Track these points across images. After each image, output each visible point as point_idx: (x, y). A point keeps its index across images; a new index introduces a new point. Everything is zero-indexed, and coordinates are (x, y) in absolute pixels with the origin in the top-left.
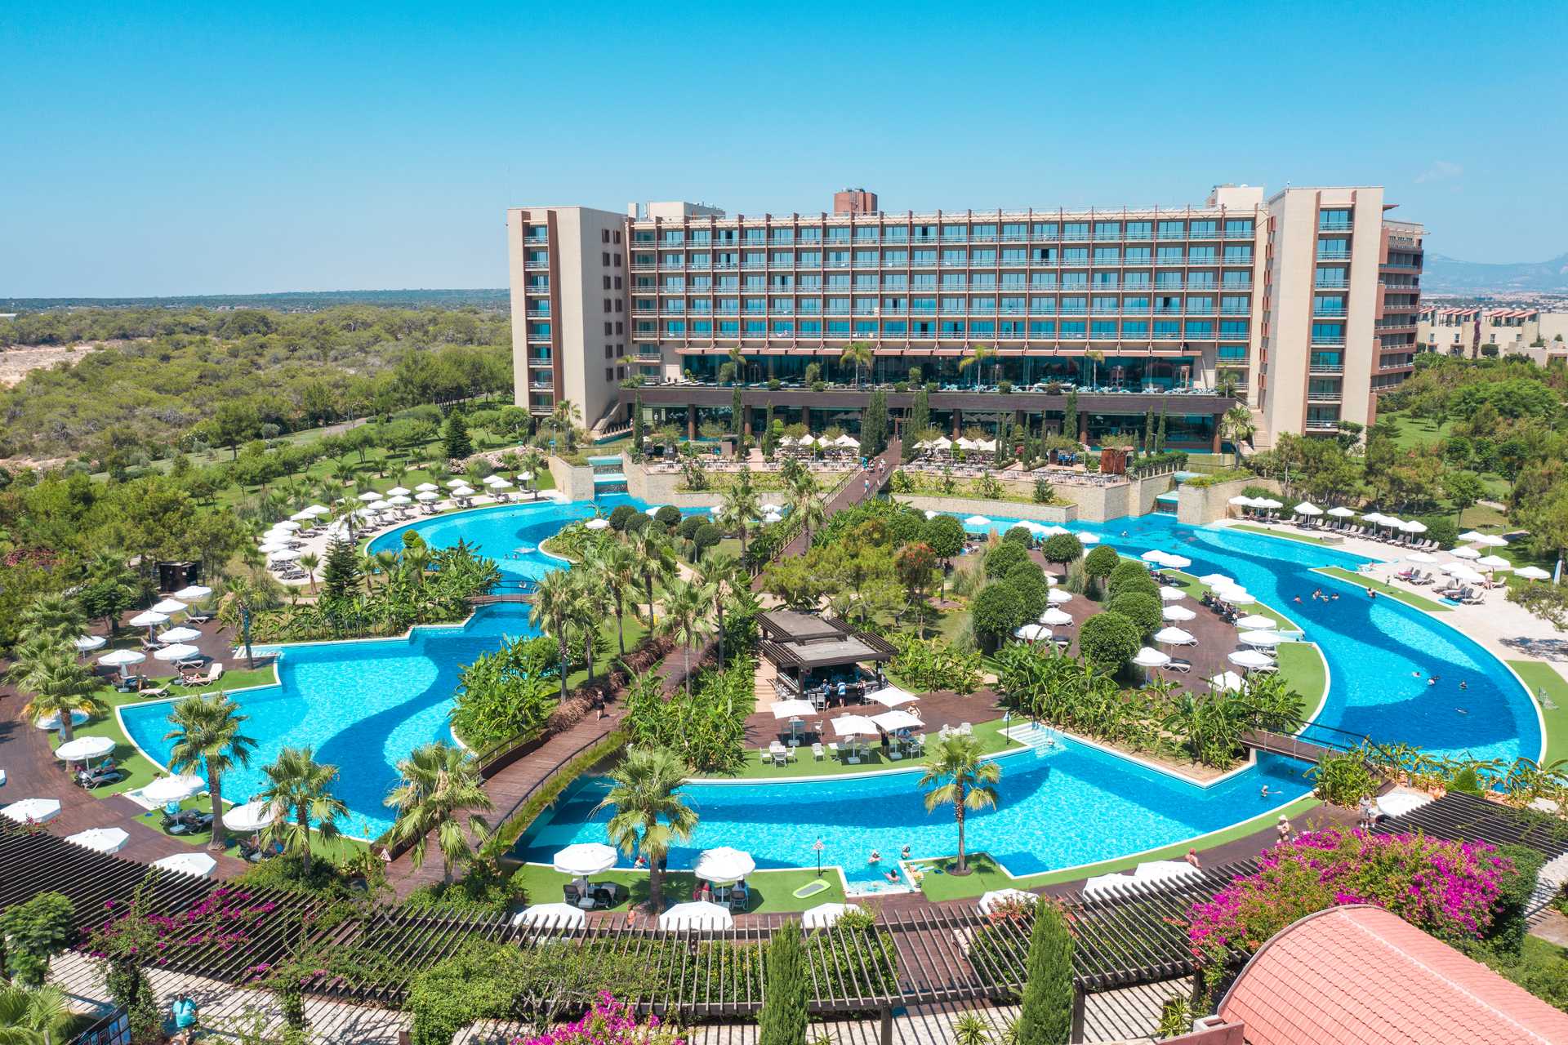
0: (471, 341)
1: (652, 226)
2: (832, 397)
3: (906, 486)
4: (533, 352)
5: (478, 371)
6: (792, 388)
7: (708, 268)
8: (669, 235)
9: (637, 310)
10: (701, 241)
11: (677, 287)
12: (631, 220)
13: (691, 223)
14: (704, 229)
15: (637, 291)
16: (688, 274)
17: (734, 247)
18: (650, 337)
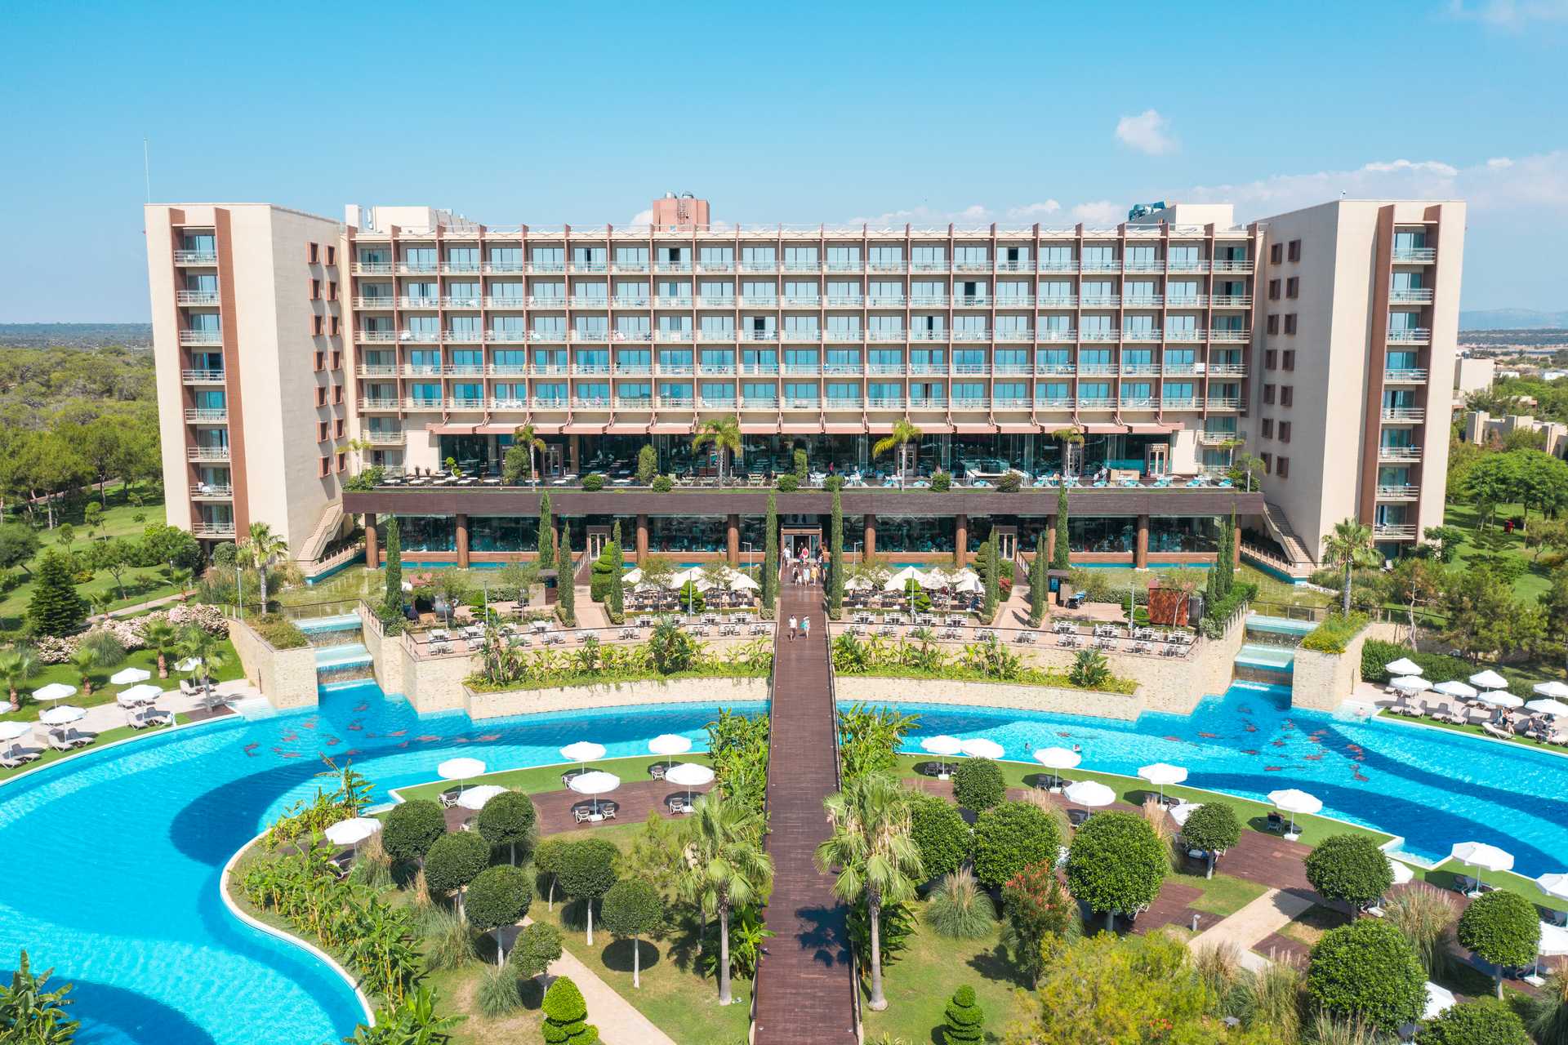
0: (109, 392)
1: (387, 236)
2: (685, 499)
3: (858, 660)
4: (197, 436)
5: (110, 452)
6: (622, 485)
7: (475, 304)
8: (412, 253)
9: (364, 367)
10: (463, 263)
11: (427, 333)
12: (352, 231)
13: (448, 236)
14: (469, 245)
15: (364, 338)
16: (445, 313)
17: (516, 273)
18: (385, 407)
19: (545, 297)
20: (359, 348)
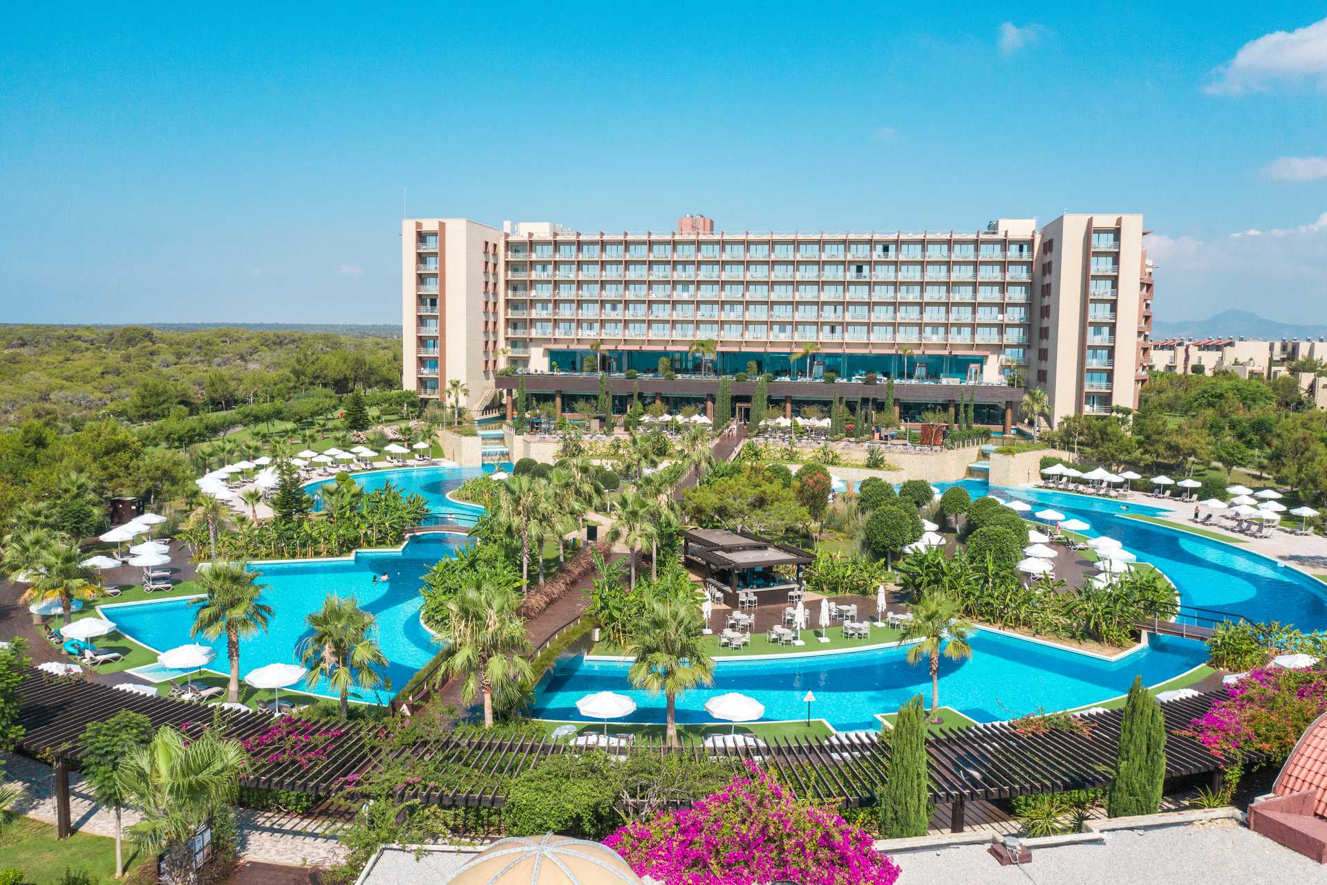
1: (525, 238)
2: (682, 384)
3: (756, 454)
4: (422, 342)
5: (360, 368)
6: (648, 378)
7: (572, 276)
8: (539, 248)
9: (510, 311)
10: (566, 253)
11: (544, 293)
12: (507, 235)
13: (559, 238)
14: (570, 243)
15: (510, 295)
16: (555, 281)
17: (596, 259)
18: (520, 334)
19: (612, 273)
20: (507, 301)
